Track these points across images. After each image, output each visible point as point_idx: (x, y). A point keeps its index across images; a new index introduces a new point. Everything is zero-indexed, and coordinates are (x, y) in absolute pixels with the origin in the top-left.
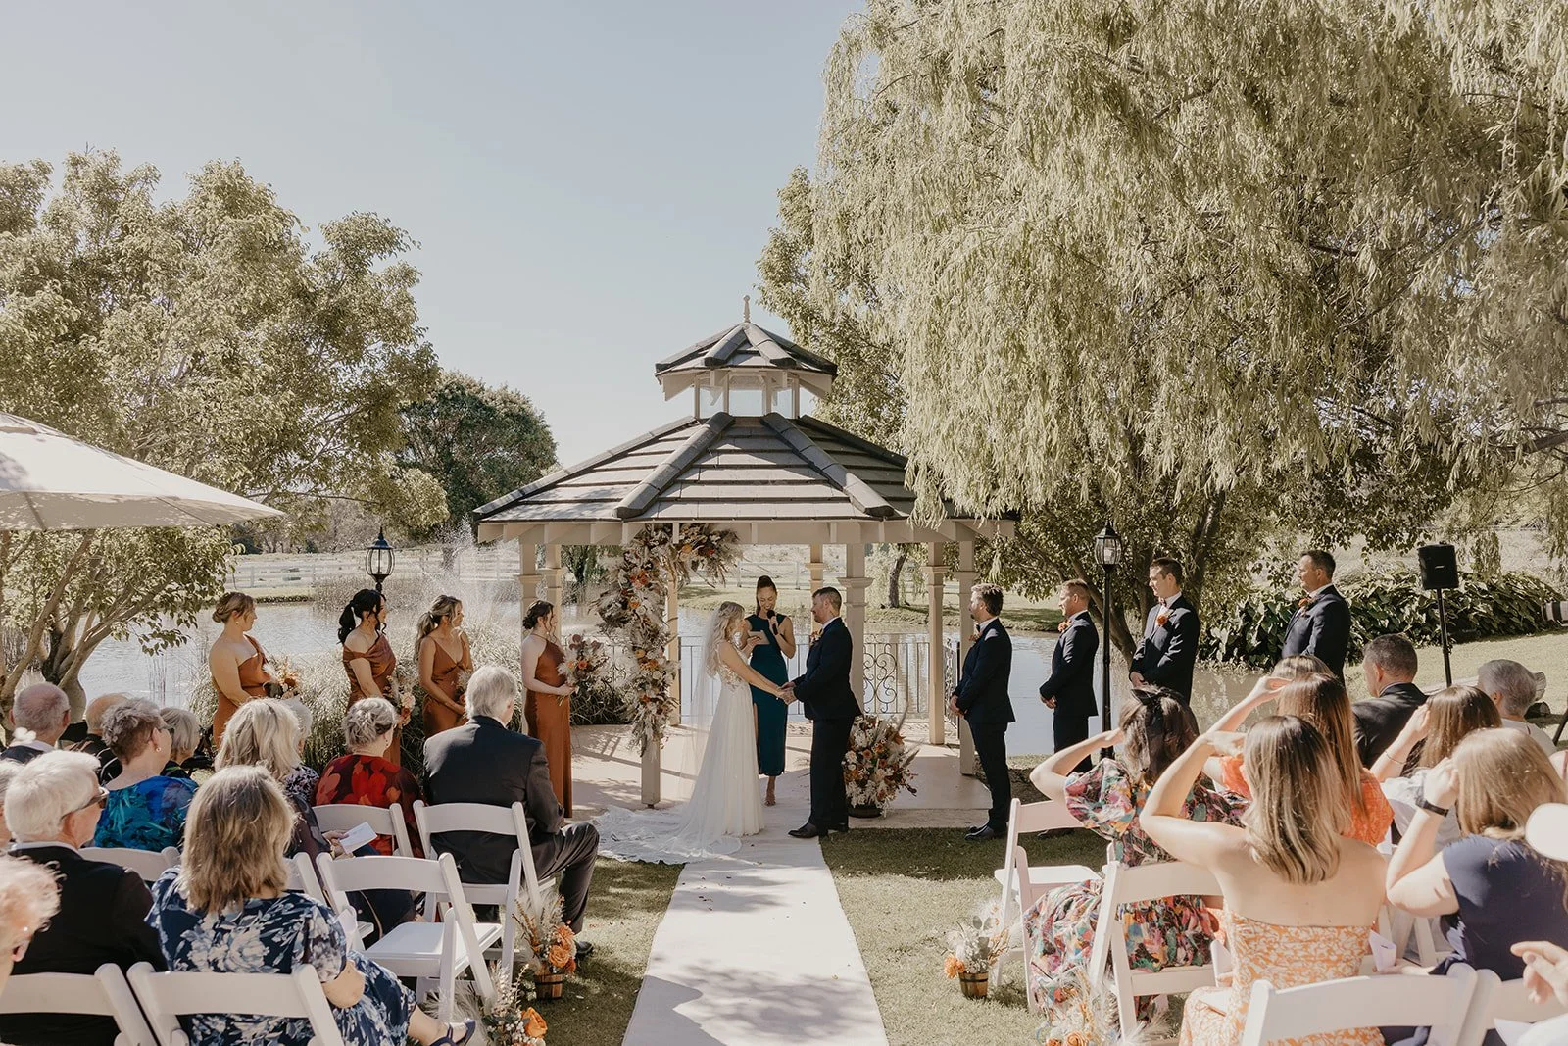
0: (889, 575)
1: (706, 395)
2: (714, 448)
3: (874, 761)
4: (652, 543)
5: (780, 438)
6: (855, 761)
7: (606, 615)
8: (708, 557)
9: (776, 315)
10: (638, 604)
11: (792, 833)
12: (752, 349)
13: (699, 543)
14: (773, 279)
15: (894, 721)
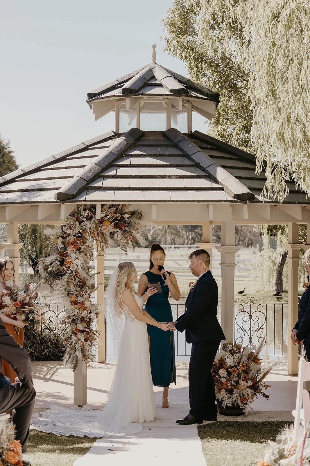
0: (276, 267)
1: (124, 116)
2: (127, 153)
3: (239, 376)
4: (81, 219)
5: (176, 146)
6: (225, 376)
7: (49, 270)
8: (121, 229)
9: (177, 59)
10: (71, 262)
11: (179, 422)
12: (157, 82)
13: (115, 219)
14: (175, 32)
15: (254, 347)
